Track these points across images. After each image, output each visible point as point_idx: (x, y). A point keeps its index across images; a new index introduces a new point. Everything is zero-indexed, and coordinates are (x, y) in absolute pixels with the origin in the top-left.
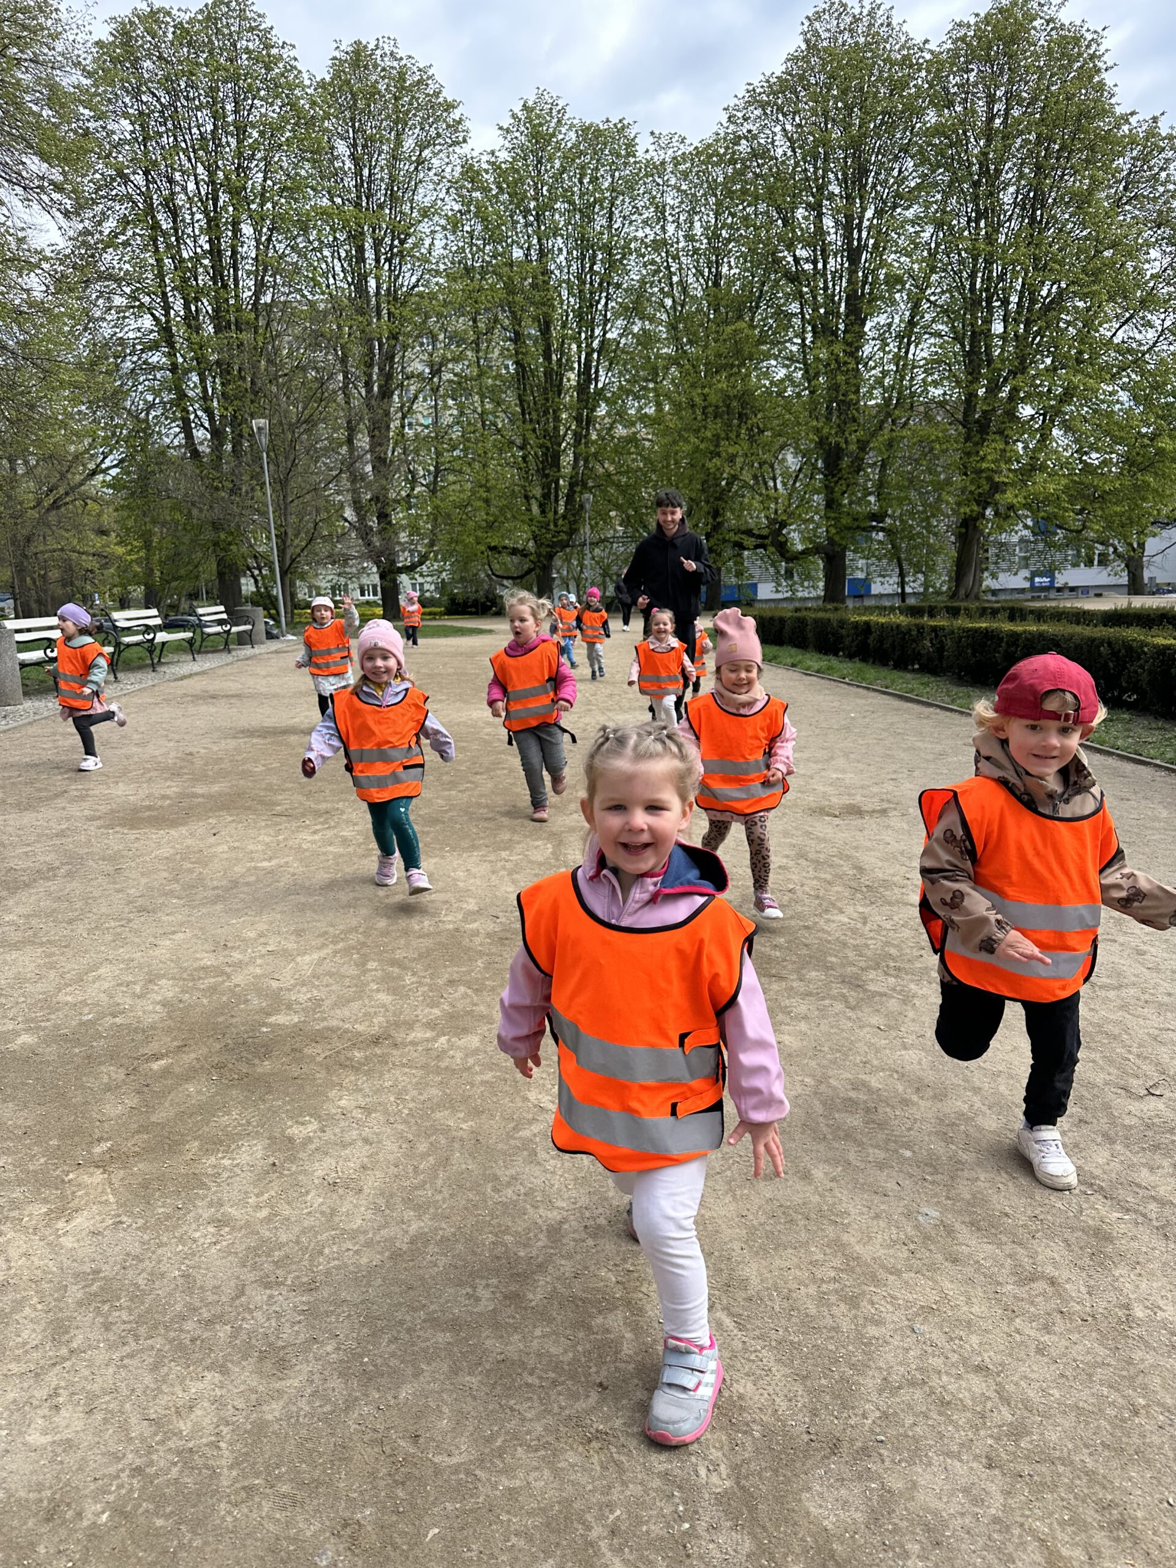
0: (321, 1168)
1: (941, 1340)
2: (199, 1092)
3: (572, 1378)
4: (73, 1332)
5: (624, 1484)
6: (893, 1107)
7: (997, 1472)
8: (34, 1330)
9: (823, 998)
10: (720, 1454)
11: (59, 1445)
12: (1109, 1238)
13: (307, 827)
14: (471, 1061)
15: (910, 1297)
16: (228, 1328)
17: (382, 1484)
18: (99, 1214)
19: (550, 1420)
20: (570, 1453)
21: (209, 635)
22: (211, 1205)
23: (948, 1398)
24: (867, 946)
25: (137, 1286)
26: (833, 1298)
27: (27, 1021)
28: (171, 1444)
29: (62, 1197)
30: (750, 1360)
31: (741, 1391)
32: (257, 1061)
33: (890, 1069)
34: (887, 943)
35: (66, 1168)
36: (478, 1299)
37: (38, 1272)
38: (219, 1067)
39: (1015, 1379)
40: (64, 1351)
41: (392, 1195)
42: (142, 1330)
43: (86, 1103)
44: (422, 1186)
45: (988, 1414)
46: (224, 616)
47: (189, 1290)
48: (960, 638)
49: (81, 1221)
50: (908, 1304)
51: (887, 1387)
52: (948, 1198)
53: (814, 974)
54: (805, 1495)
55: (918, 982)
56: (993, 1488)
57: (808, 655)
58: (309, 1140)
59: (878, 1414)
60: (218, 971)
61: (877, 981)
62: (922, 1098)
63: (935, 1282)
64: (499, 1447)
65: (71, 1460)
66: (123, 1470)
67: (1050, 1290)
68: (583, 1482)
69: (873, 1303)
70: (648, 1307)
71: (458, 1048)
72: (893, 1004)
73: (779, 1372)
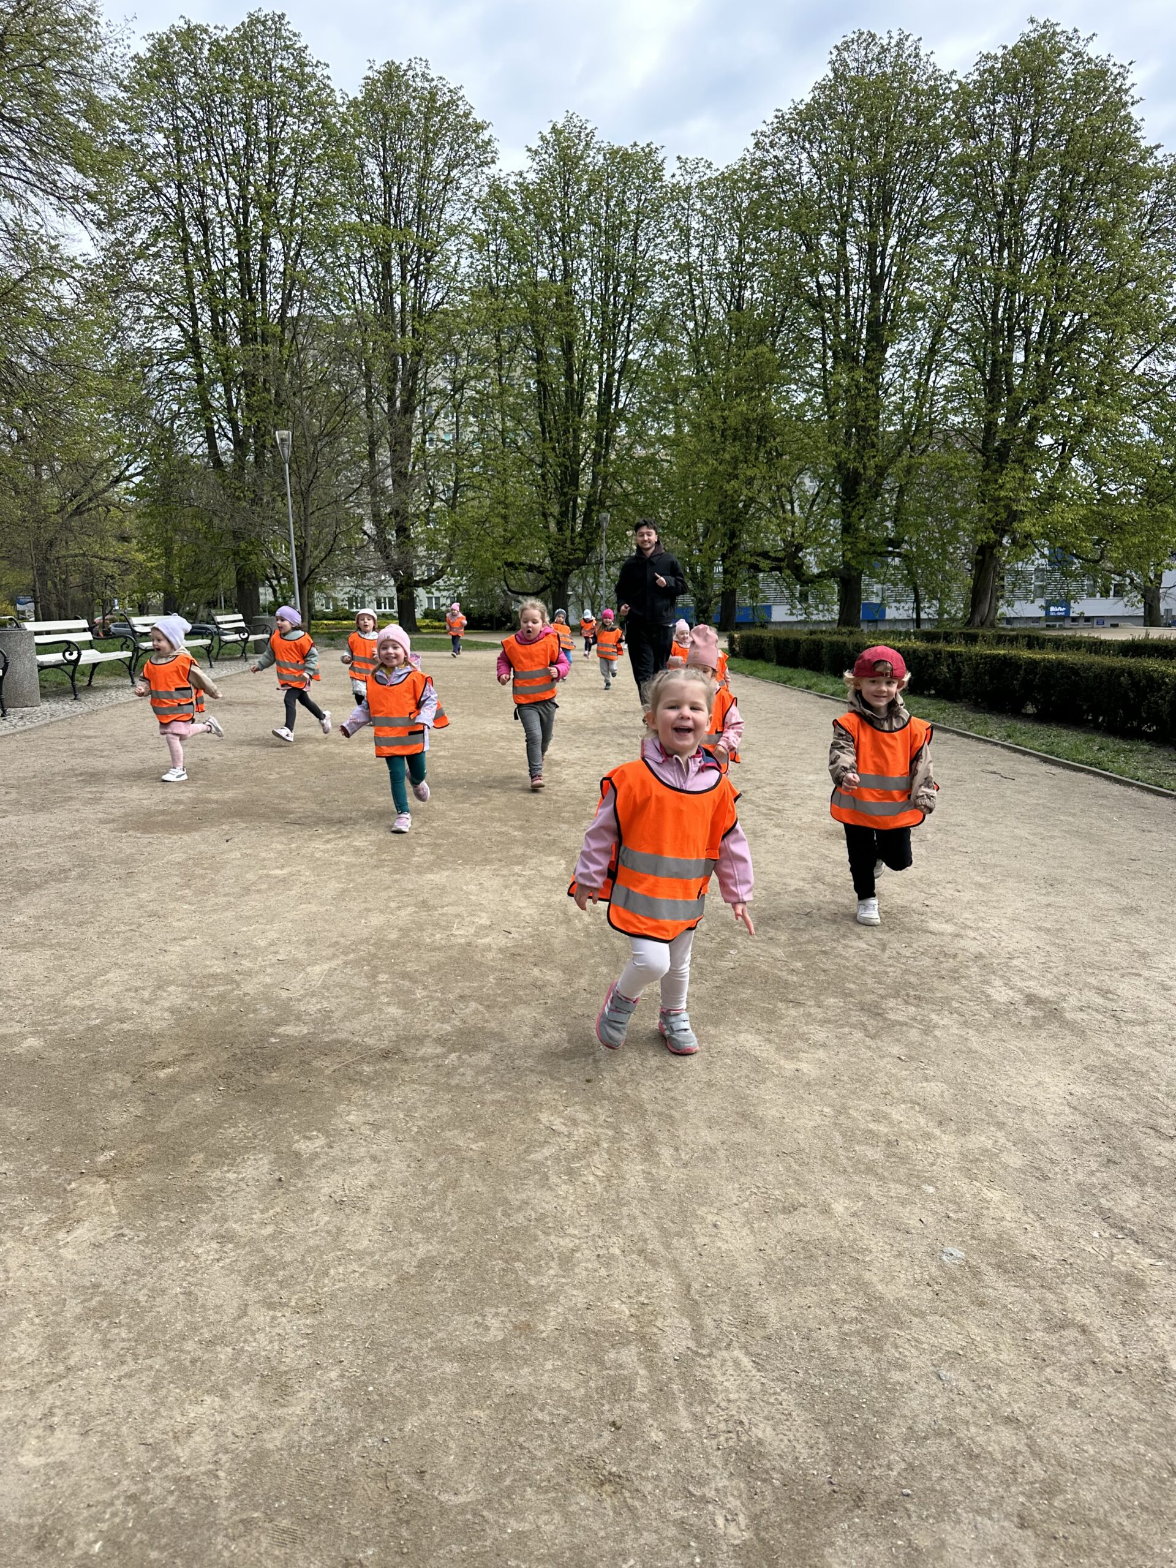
0: (327, 1186)
1: (969, 1389)
2: (206, 1102)
3: (583, 1416)
4: (71, 1348)
5: (637, 1530)
6: (915, 1141)
7: (1030, 1532)
8: (31, 1345)
9: (842, 1026)
10: (738, 1503)
11: (53, 1468)
12: (1141, 1285)
13: (320, 836)
14: (482, 1079)
15: (934, 1341)
16: (229, 1350)
17: (385, 1522)
18: (101, 1226)
19: (561, 1459)
20: (582, 1496)
21: (227, 642)
22: (215, 1220)
23: (976, 1451)
24: (886, 973)
25: (137, 1302)
26: (855, 1340)
27: (34, 1024)
28: (167, 1471)
29: (64, 1207)
30: (768, 1403)
31: (760, 1435)
32: (265, 1073)
33: (912, 1102)
34: (906, 971)
35: (69, 1176)
36: (487, 1328)
37: (37, 1284)
38: (227, 1077)
39: (1047, 1432)
40: (60, 1368)
41: (400, 1216)
42: (142, 1349)
43: (91, 1110)
44: (430, 1207)
45: (1019, 1469)
46: (242, 624)
47: (190, 1310)
48: (978, 664)
49: (83, 1232)
50: (934, 1349)
51: (912, 1436)
52: (973, 1238)
53: (832, 1000)
54: (828, 1550)
55: (939, 1013)
56: (1025, 1550)
57: (823, 678)
58: (316, 1155)
59: (903, 1465)
60: (228, 979)
61: (896, 1010)
62: (944, 1132)
63: (962, 1326)
64: (508, 1487)
65: (64, 1484)
66: (117, 1497)
67: (1081, 1338)
68: (595, 1527)
69: (896, 1347)
70: (663, 1343)
71: (469, 1065)
72: (914, 1034)
73: (799, 1416)
